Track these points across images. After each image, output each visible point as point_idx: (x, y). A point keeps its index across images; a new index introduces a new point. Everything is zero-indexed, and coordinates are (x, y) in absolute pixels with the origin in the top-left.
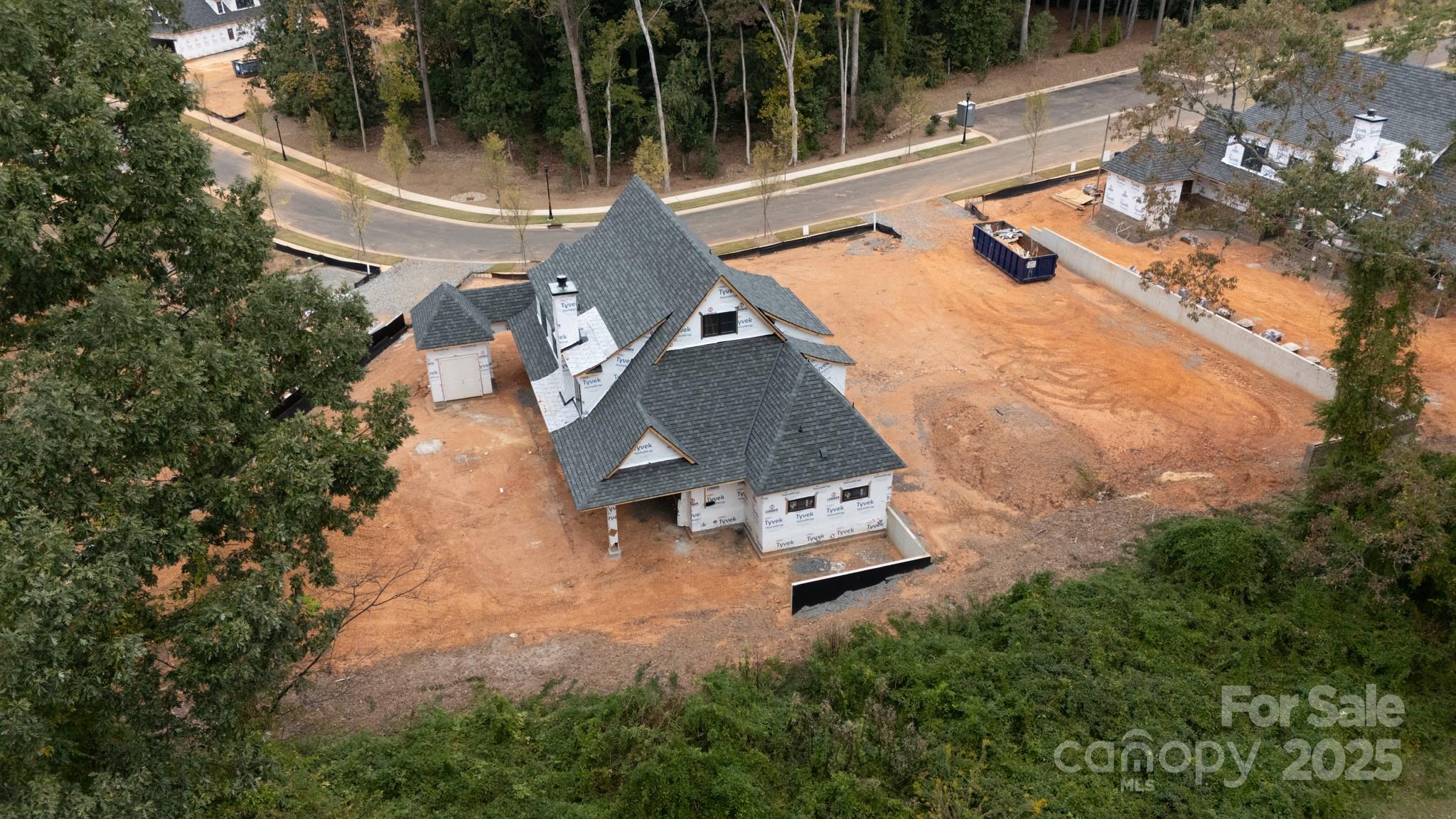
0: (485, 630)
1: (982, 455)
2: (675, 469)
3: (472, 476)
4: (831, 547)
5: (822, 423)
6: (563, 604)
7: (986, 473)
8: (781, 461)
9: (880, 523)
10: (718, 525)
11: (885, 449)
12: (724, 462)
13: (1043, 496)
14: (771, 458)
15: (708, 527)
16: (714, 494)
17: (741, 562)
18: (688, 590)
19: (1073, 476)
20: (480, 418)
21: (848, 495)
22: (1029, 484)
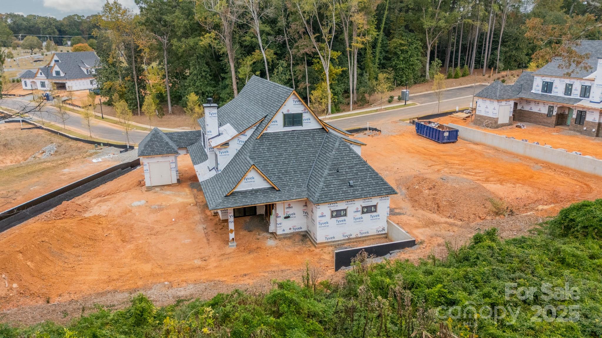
0: (150, 281)
1: (437, 197)
2: (267, 192)
3: (159, 214)
4: (356, 242)
5: (350, 168)
6: (199, 268)
7: (440, 205)
8: (327, 186)
9: (383, 230)
10: (292, 231)
11: (385, 184)
12: (295, 190)
13: (474, 214)
14: (321, 184)
15: (286, 232)
16: (290, 211)
17: (305, 249)
18: (273, 261)
19: (489, 205)
20: (168, 192)
21: (365, 210)
22: (465, 209)
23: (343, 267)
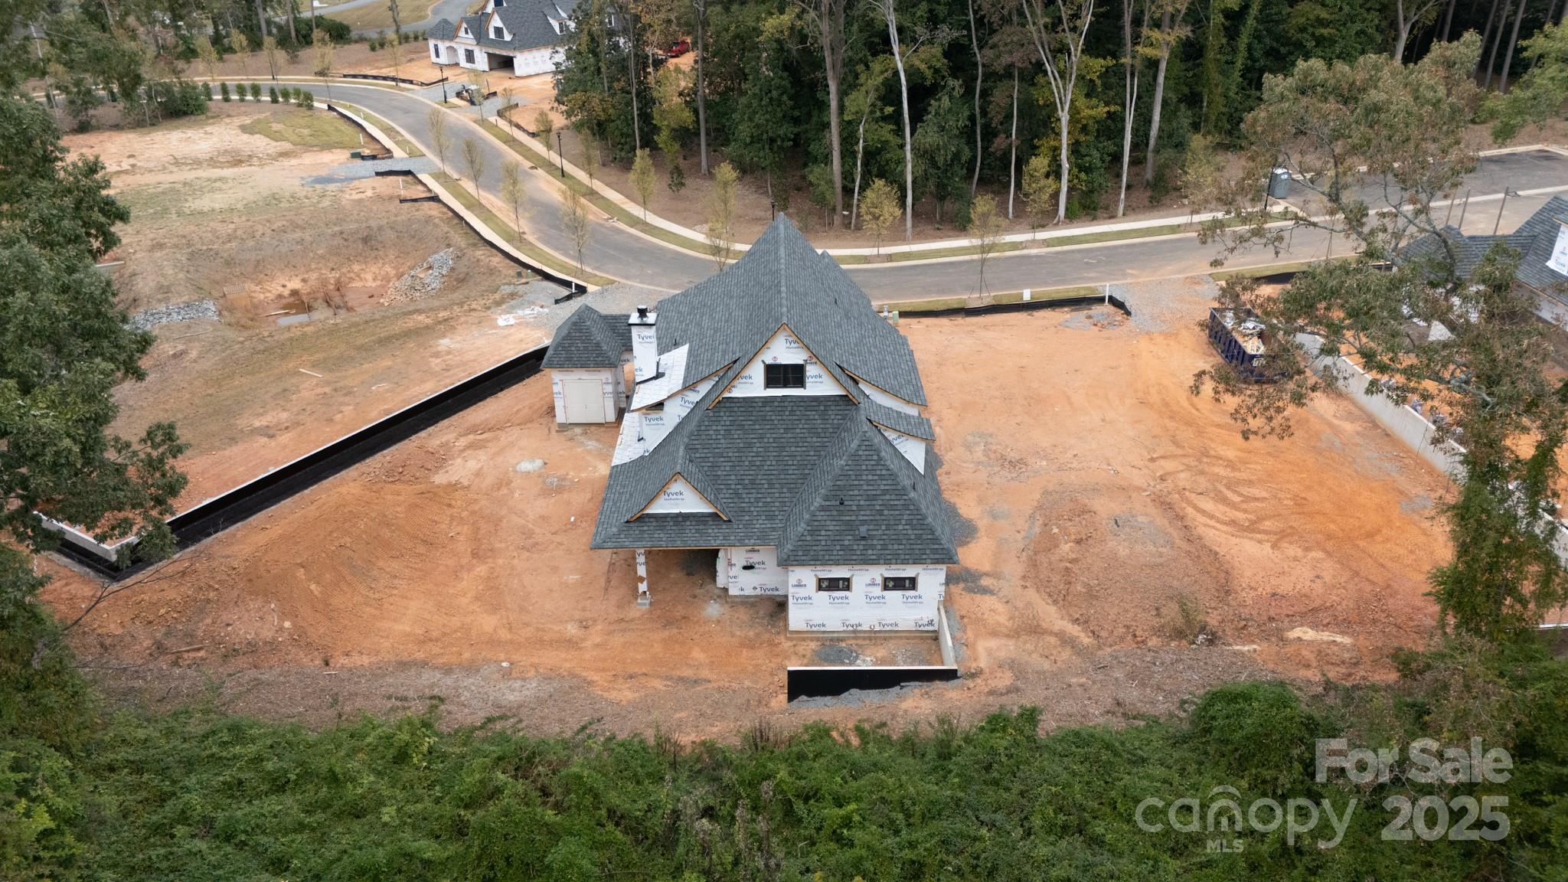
0: (484, 653)
1: (1075, 568)
2: (705, 523)
3: (553, 500)
4: (870, 639)
5: (871, 498)
6: (571, 643)
7: (1072, 589)
8: (812, 532)
9: (931, 623)
10: (758, 592)
11: (936, 540)
12: (760, 524)
13: (1127, 627)
14: (802, 527)
15: (746, 593)
16: (755, 558)
17: (767, 636)
18: (698, 655)
19: (1171, 611)
20: (592, 444)
21: (891, 584)
22: (1115, 610)
23: (804, 698)
